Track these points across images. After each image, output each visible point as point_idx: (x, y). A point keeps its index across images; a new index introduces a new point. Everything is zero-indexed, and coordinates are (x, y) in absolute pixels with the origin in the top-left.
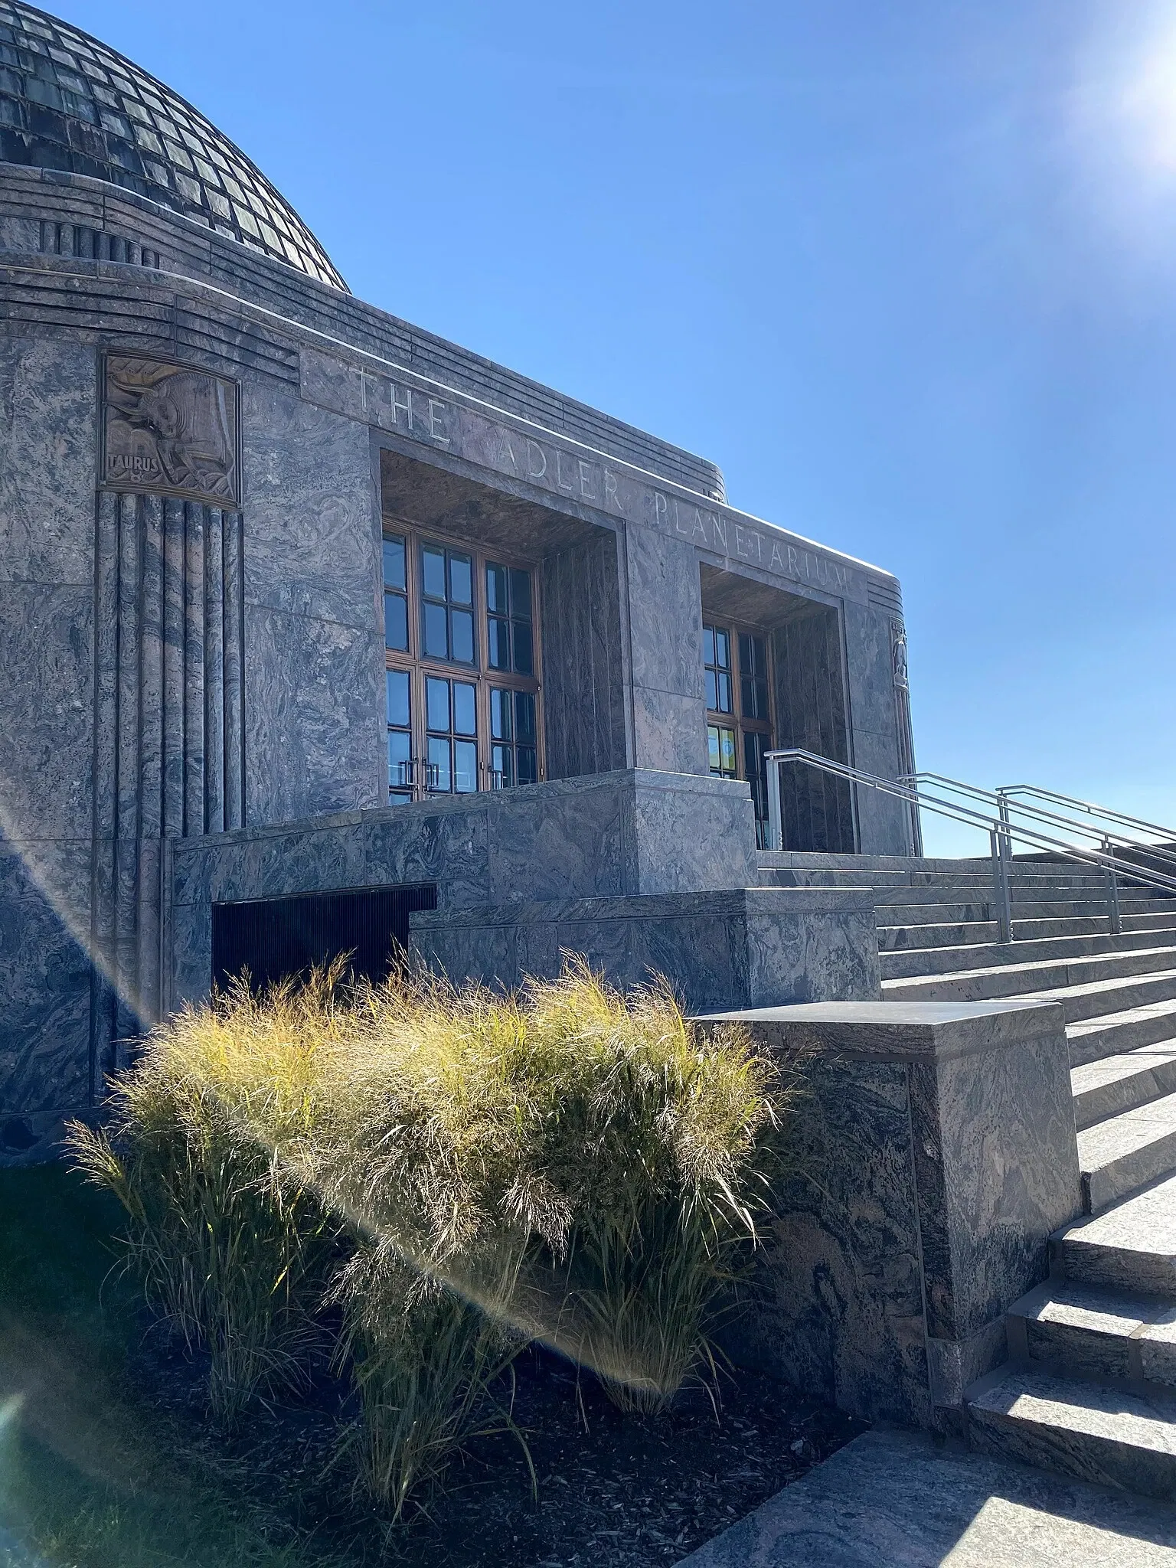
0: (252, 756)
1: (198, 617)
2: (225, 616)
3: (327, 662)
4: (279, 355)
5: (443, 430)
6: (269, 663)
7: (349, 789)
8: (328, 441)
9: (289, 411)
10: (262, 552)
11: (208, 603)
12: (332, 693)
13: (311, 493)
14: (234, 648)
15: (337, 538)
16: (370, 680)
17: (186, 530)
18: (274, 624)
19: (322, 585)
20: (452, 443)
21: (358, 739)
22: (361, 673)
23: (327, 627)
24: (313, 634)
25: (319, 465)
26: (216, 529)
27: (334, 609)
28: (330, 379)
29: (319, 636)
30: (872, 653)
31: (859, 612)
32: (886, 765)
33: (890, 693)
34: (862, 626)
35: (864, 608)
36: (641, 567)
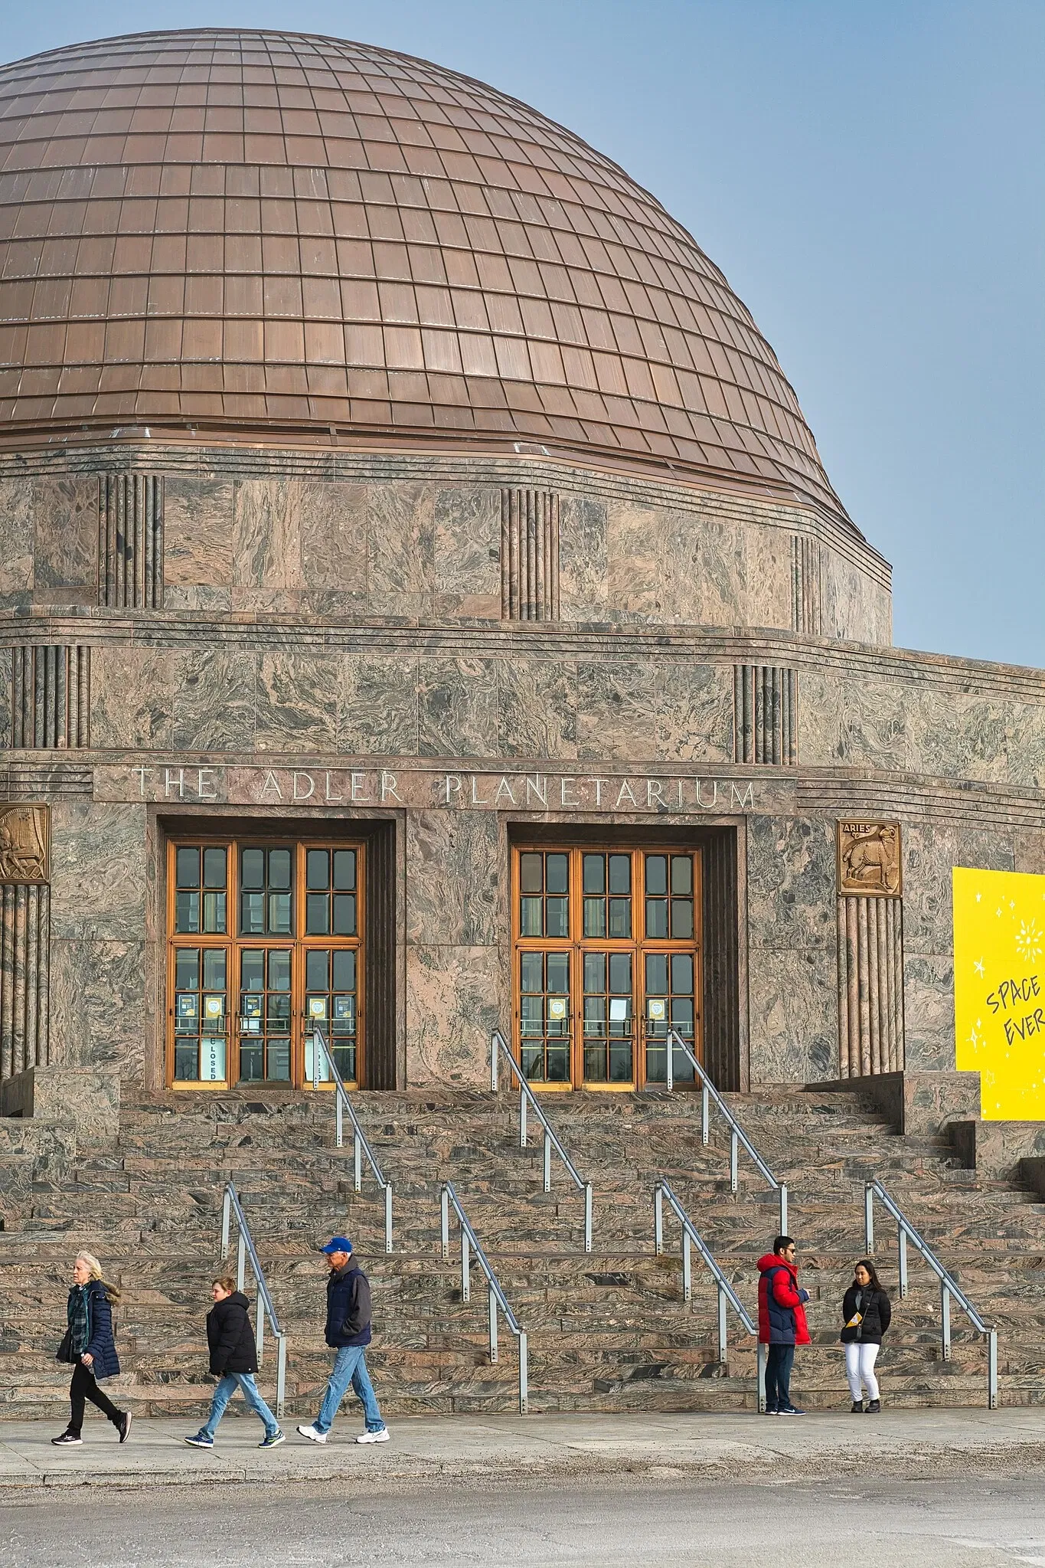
0: (54, 1031)
1: (21, 954)
2: (39, 948)
3: (108, 967)
4: (78, 778)
5: (211, 789)
6: (66, 973)
7: (122, 1046)
8: (114, 823)
9: (84, 812)
10: (63, 906)
11: (27, 943)
12: (111, 985)
13: (99, 860)
14: (43, 968)
15: (119, 885)
16: (141, 974)
17: (16, 903)
18: (70, 948)
19: (106, 919)
20: (219, 795)
21: (130, 1013)
22: (134, 970)
23: (109, 945)
24: (98, 951)
25: (105, 841)
26: (33, 899)
27: (115, 931)
28: (116, 782)
29: (102, 952)
30: (798, 865)
31: (776, 824)
32: (811, 980)
33: (830, 902)
34: (781, 838)
35: (788, 818)
36: (423, 844)
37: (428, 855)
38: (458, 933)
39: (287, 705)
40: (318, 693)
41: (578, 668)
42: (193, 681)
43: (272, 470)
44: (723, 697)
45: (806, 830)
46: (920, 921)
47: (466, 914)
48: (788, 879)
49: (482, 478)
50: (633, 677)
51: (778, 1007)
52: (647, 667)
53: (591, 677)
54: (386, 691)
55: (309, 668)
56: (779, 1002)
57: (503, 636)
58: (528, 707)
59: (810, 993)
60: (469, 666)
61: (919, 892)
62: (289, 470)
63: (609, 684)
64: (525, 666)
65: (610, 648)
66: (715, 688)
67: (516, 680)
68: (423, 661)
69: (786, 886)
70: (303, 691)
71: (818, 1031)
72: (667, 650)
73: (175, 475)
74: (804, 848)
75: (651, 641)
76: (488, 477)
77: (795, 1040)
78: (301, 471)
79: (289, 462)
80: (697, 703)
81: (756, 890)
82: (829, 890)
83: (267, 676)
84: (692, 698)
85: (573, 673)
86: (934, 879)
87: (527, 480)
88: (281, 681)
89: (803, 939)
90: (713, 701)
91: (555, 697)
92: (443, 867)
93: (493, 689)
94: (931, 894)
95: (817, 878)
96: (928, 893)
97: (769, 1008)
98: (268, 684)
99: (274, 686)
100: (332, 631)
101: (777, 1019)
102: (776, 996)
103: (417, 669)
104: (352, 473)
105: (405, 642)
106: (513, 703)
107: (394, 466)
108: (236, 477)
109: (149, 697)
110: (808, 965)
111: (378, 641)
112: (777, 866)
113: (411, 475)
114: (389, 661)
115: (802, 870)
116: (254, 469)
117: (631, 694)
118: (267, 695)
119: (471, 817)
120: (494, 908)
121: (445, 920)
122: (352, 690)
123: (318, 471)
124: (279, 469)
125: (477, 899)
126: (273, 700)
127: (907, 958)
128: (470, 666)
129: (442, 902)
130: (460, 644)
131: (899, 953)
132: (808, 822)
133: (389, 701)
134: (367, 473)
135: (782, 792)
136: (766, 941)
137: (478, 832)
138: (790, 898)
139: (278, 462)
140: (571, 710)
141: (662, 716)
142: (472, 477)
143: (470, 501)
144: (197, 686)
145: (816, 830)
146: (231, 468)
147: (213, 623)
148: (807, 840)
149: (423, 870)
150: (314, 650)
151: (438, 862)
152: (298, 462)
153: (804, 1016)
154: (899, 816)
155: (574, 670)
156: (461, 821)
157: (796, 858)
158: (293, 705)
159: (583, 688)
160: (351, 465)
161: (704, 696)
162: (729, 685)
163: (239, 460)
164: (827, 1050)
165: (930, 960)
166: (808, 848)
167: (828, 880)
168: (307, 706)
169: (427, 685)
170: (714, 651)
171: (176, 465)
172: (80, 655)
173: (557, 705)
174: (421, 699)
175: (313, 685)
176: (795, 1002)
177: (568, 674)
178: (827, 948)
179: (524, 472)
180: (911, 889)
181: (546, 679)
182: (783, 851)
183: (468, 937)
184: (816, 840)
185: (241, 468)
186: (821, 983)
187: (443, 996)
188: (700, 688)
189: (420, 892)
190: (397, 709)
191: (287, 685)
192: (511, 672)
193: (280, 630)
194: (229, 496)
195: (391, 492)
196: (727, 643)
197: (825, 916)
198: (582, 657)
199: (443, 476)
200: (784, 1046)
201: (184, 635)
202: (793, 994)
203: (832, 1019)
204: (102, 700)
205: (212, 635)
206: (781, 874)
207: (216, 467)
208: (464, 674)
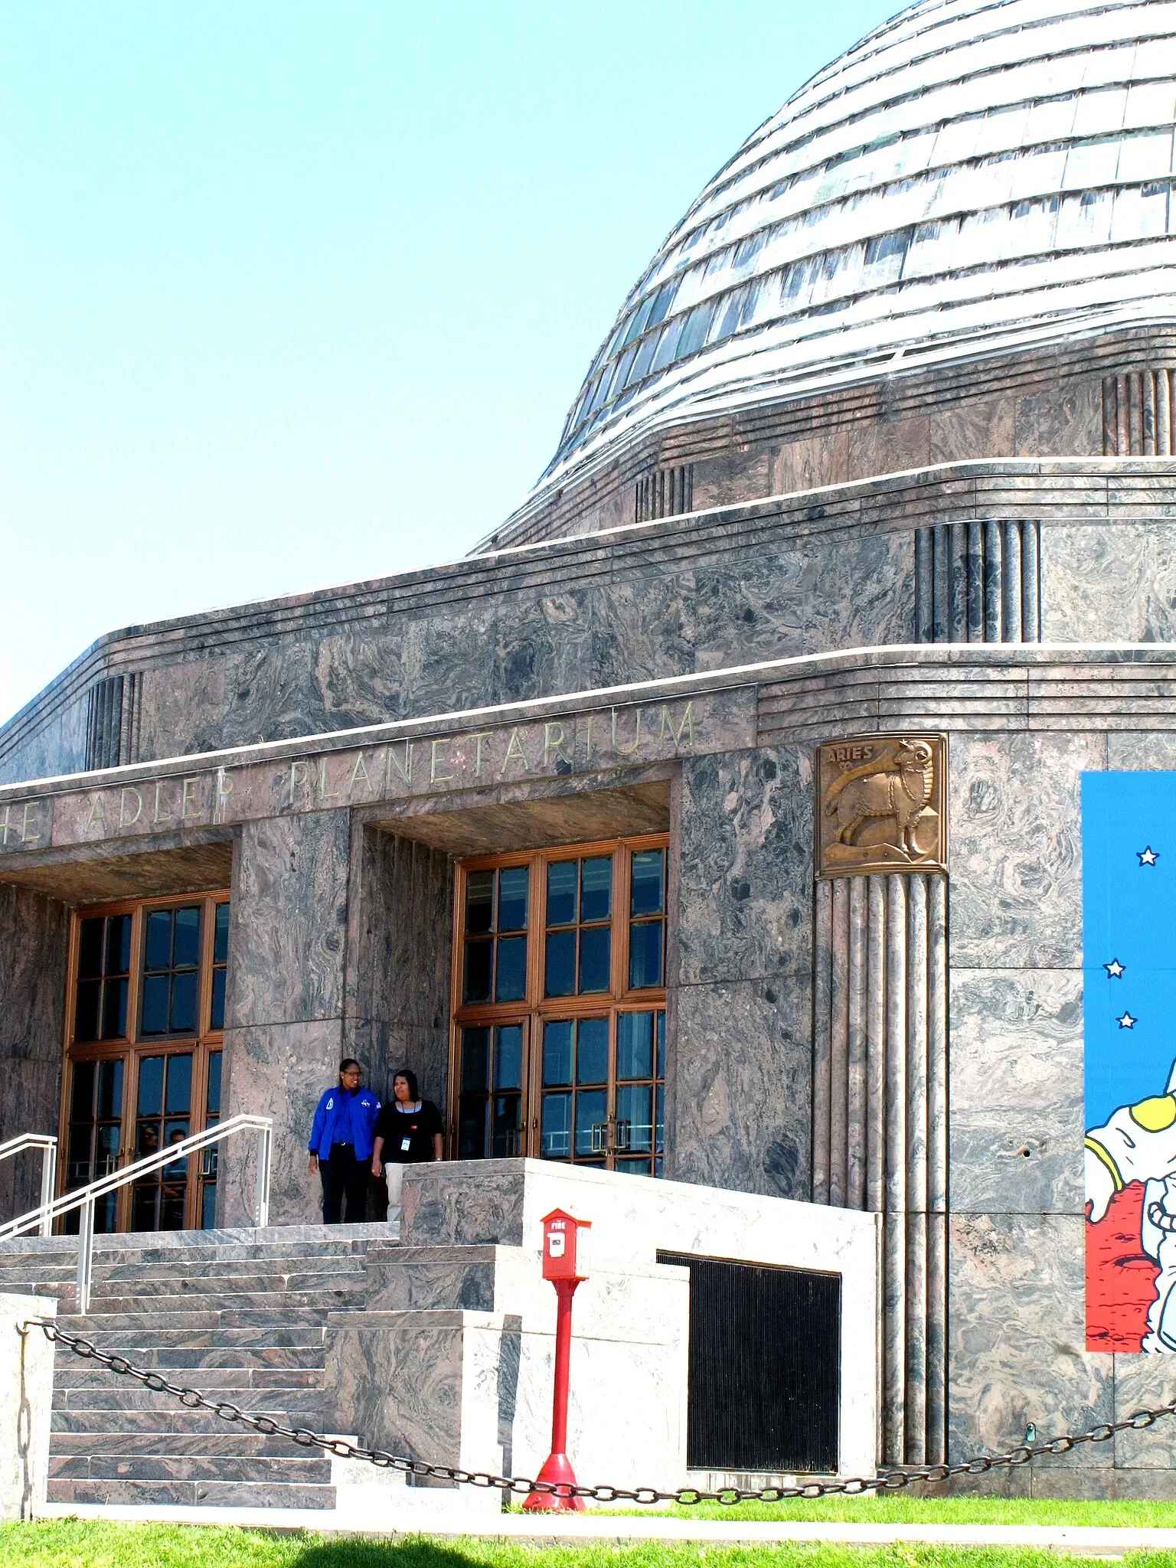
5: (34, 828)
20: (42, 836)
30: (755, 831)
31: (725, 766)
32: (771, 1029)
33: (803, 891)
34: (731, 789)
35: (743, 752)
36: (261, 872)
37: (265, 888)
38: (294, 1003)
39: (344, 707)
40: (378, 684)
41: (698, 581)
42: (243, 695)
43: (815, 423)
44: (899, 584)
45: (770, 771)
46: (996, 910)
47: (306, 973)
48: (741, 859)
49: (1077, 368)
50: (772, 579)
51: (719, 1085)
52: (794, 559)
53: (715, 591)
54: (456, 665)
55: (368, 651)
56: (722, 1074)
57: (601, 554)
58: (631, 654)
59: (768, 1055)
60: (558, 609)
61: (996, 854)
62: (834, 419)
63: (738, 597)
64: (628, 592)
65: (741, 541)
66: (889, 571)
67: (616, 615)
68: (502, 611)
69: (736, 871)
70: (362, 686)
71: (780, 1121)
72: (822, 525)
73: (705, 457)
74: (766, 800)
75: (799, 516)
76: (1085, 366)
77: (744, 1141)
78: (849, 416)
79: (835, 408)
80: (862, 601)
81: (692, 885)
82: (801, 869)
83: (322, 673)
84: (856, 594)
85: (690, 590)
86: (1038, 829)
87: (1140, 356)
88: (337, 675)
89: (759, 959)
90: (885, 594)
91: (667, 632)
92: (281, 904)
93: (585, 635)
94: (1029, 858)
95: (784, 851)
96: (1017, 857)
97: (706, 1086)
98: (324, 680)
99: (330, 685)
100: (397, 594)
101: (717, 1105)
102: (717, 1065)
103: (494, 625)
104: (911, 403)
105: (481, 590)
106: (613, 652)
107: (964, 381)
108: (773, 443)
109: (198, 726)
110: (767, 1005)
111: (450, 596)
112: (724, 839)
113: (985, 387)
114: (461, 621)
115: (762, 840)
116: (794, 427)
117: (769, 607)
118: (321, 698)
119: (317, 822)
120: (339, 959)
121: (280, 985)
122: (417, 672)
123: (870, 411)
124: (823, 421)
125: (319, 948)
126: (328, 705)
127: (958, 978)
128: (559, 607)
129: (278, 958)
130: (546, 578)
131: (940, 969)
132: (772, 755)
133: (460, 680)
134: (930, 399)
135: (735, 710)
136: (704, 970)
137: (327, 845)
138: (742, 892)
139: (821, 411)
140: (687, 647)
141: (812, 631)
142: (1064, 370)
143: (1061, 406)
144: (249, 700)
145: (785, 768)
146: (768, 433)
147: (268, 613)
148: (771, 786)
149: (258, 912)
150: (375, 623)
151: (275, 897)
152: (846, 406)
153: (759, 1097)
154: (944, 724)
155: (693, 585)
156: (305, 831)
157: (754, 820)
158: (349, 706)
159: (704, 610)
160: (909, 393)
161: (872, 588)
162: (908, 563)
163: (777, 420)
164: (792, 1154)
165: (1024, 980)
166: (772, 800)
167: (800, 850)
168: (365, 706)
169: (506, 646)
170: (888, 513)
171: (706, 445)
172: (132, 685)
173: (669, 643)
174: (497, 667)
175: (374, 673)
176: (746, 1074)
177: (684, 592)
178: (797, 972)
179: (1135, 345)
180: (973, 851)
181: (655, 606)
182: (734, 812)
183: (304, 1010)
184: (784, 786)
185: (779, 431)
186: (786, 1035)
187: (272, 1103)
188: (866, 578)
189: (252, 946)
190: (469, 689)
191: (344, 680)
192: (611, 606)
193: (339, 604)
194: (764, 470)
195: (959, 416)
196: (908, 496)
197: (795, 916)
198: (703, 562)
199: (1027, 379)
200: (727, 1151)
201: (237, 636)
202: (742, 1060)
203: (802, 1098)
204: (151, 741)
205: (266, 629)
206: (730, 853)
207: (751, 436)
208: (551, 620)
